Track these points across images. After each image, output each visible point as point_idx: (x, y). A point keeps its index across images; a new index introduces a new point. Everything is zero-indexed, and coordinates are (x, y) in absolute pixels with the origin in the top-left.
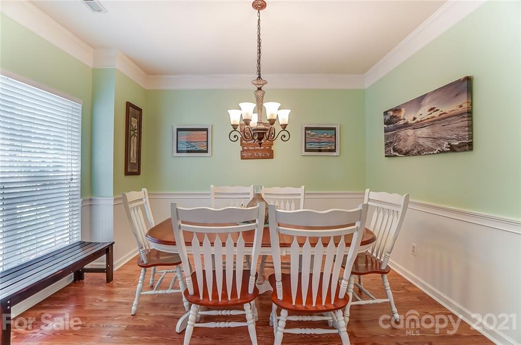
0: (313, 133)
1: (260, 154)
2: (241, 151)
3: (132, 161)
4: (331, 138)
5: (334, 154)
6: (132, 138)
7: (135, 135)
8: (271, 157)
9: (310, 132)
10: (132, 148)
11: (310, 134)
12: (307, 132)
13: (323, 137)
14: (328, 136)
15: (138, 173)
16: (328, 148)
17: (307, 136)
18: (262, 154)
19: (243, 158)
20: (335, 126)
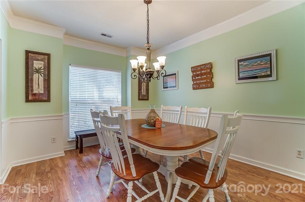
0: (246, 63)
1: (204, 86)
2: (193, 85)
3: (142, 94)
4: (266, 64)
5: (270, 79)
6: (143, 83)
7: (145, 82)
8: (212, 86)
9: (243, 63)
10: (143, 88)
11: (243, 64)
12: (240, 63)
13: (257, 65)
14: (262, 63)
15: (148, 99)
16: (263, 74)
17: (240, 67)
18: (205, 85)
19: (194, 89)
20: (270, 52)
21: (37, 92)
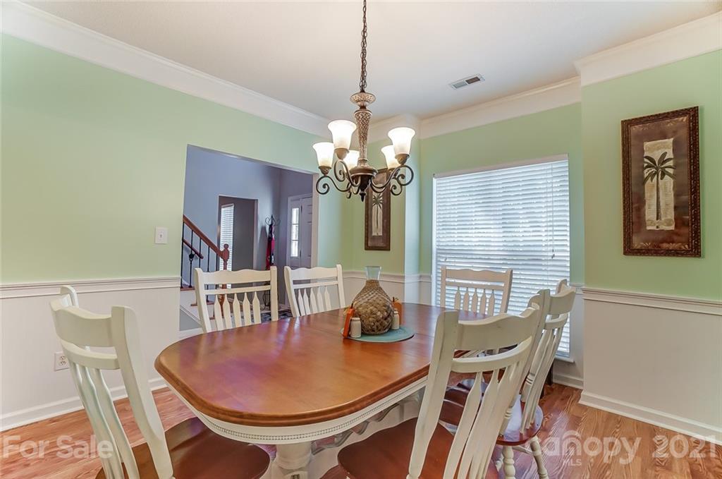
21: (376, 234)
